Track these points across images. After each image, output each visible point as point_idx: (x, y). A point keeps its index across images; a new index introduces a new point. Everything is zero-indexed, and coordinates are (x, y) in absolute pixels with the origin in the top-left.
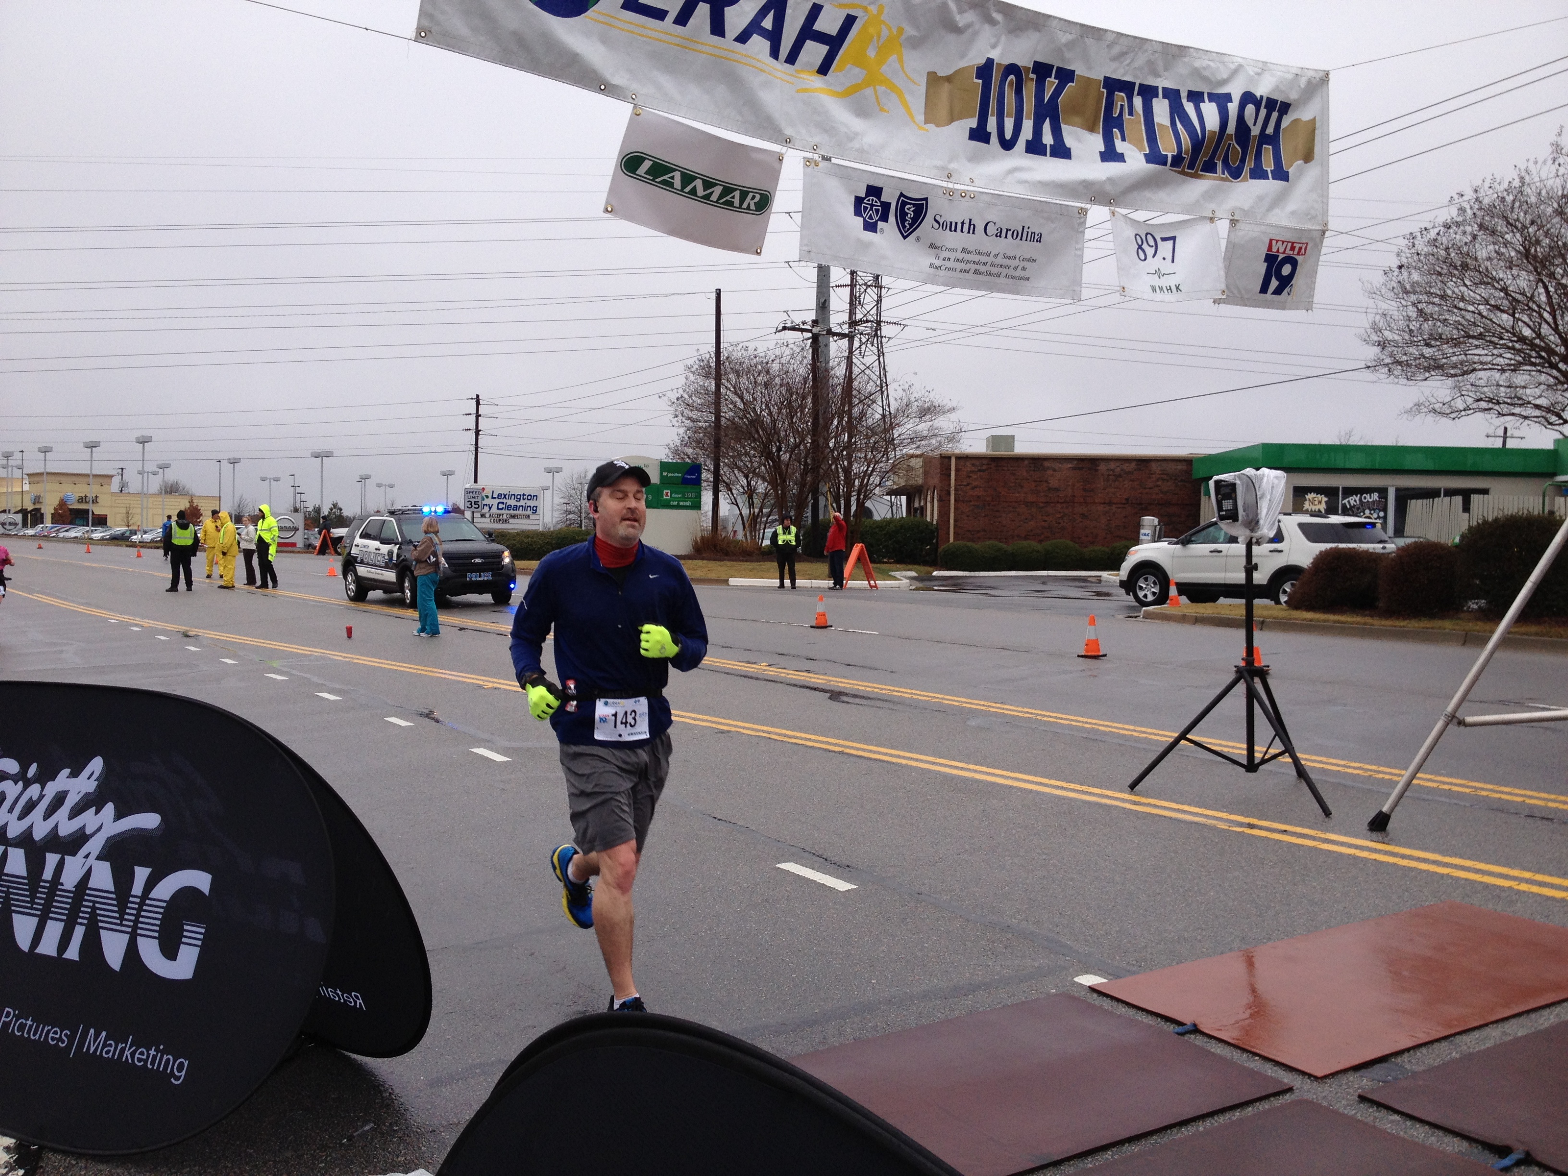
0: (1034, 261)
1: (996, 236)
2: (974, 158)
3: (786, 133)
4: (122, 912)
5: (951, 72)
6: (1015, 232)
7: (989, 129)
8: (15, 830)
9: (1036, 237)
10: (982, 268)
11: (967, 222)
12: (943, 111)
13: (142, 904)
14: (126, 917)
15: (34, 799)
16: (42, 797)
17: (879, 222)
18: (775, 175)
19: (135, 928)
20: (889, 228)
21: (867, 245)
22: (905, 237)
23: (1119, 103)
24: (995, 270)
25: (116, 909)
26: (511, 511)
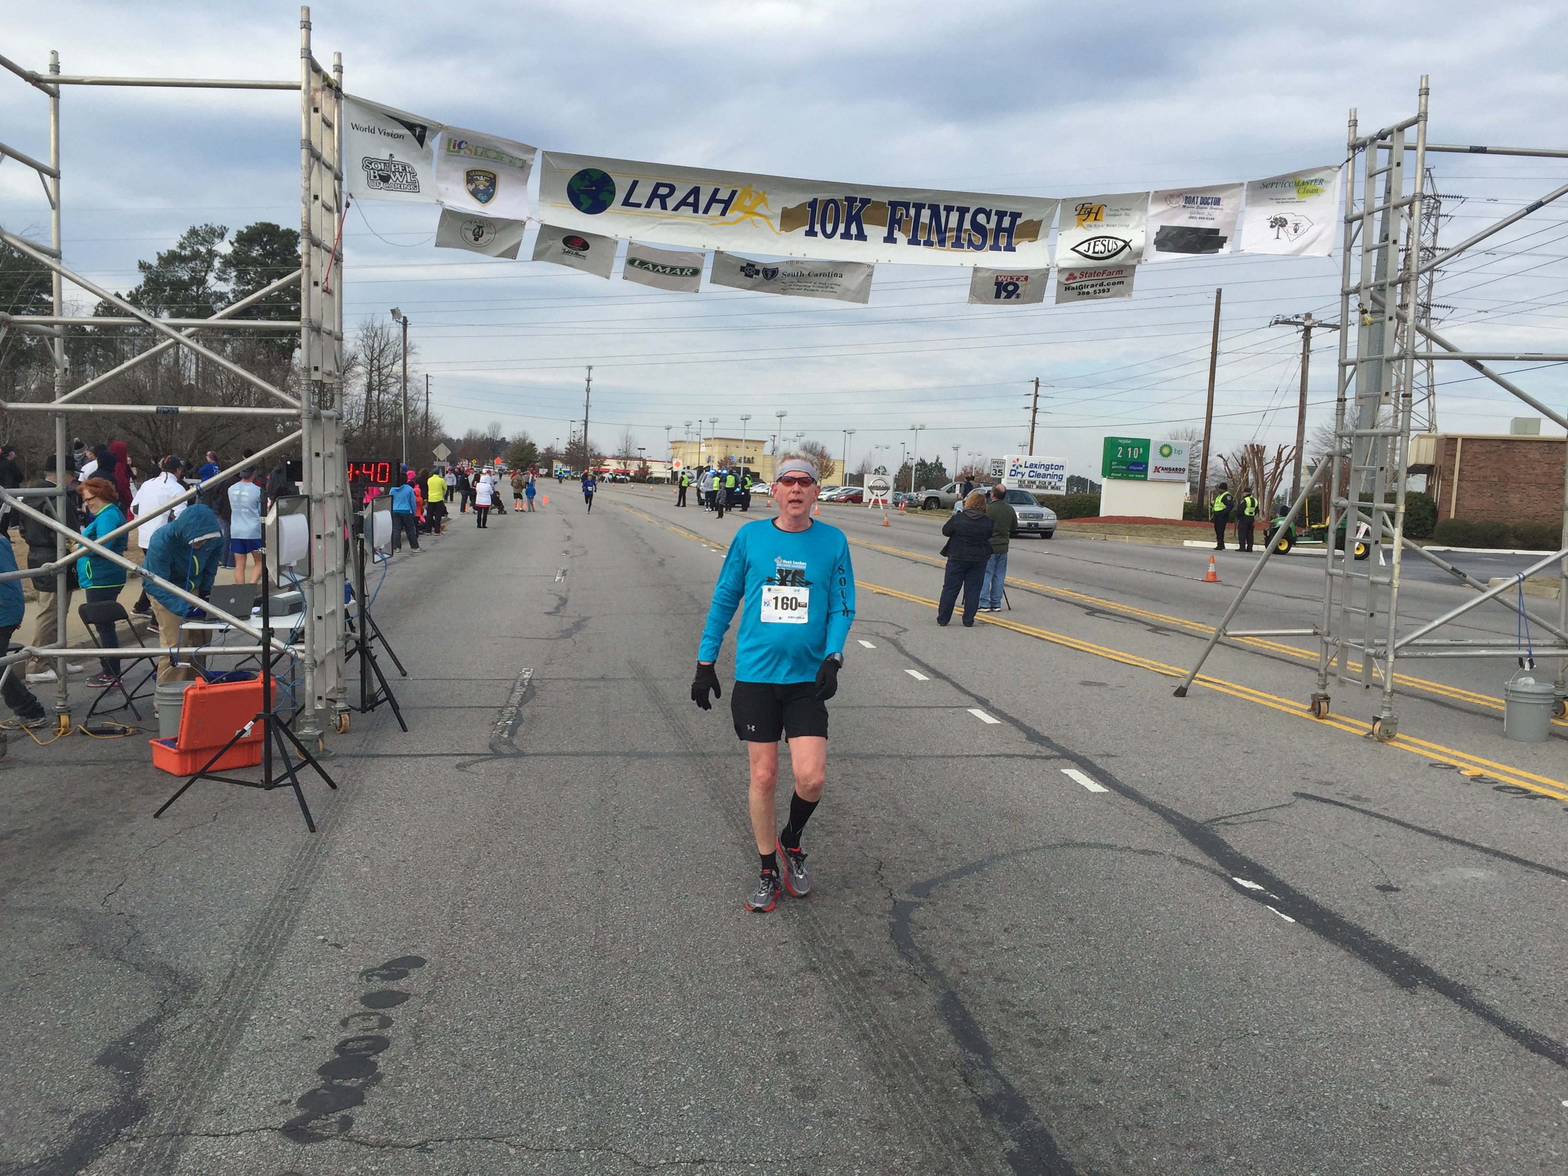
5: (795, 207)
7: (816, 231)
23: (901, 212)
26: (1041, 479)
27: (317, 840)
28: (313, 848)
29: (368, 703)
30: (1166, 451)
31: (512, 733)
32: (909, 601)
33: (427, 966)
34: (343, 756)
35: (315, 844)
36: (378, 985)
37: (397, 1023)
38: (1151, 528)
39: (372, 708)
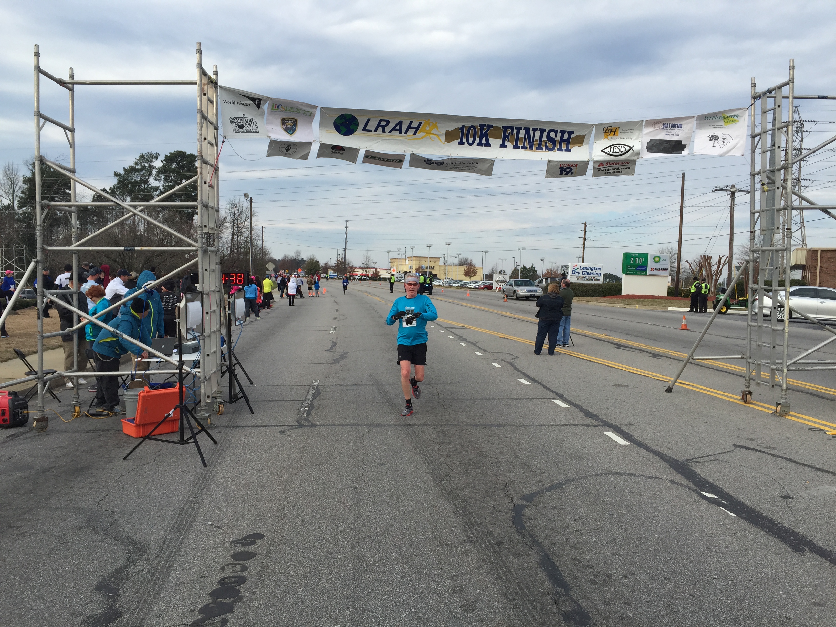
26: (589, 275)
27: (208, 471)
28: (205, 476)
29: (233, 399)
30: (657, 259)
31: (309, 413)
32: (518, 342)
33: (265, 538)
34: (221, 427)
35: (207, 474)
36: (240, 549)
37: (250, 569)
38: (651, 301)
39: (235, 402)
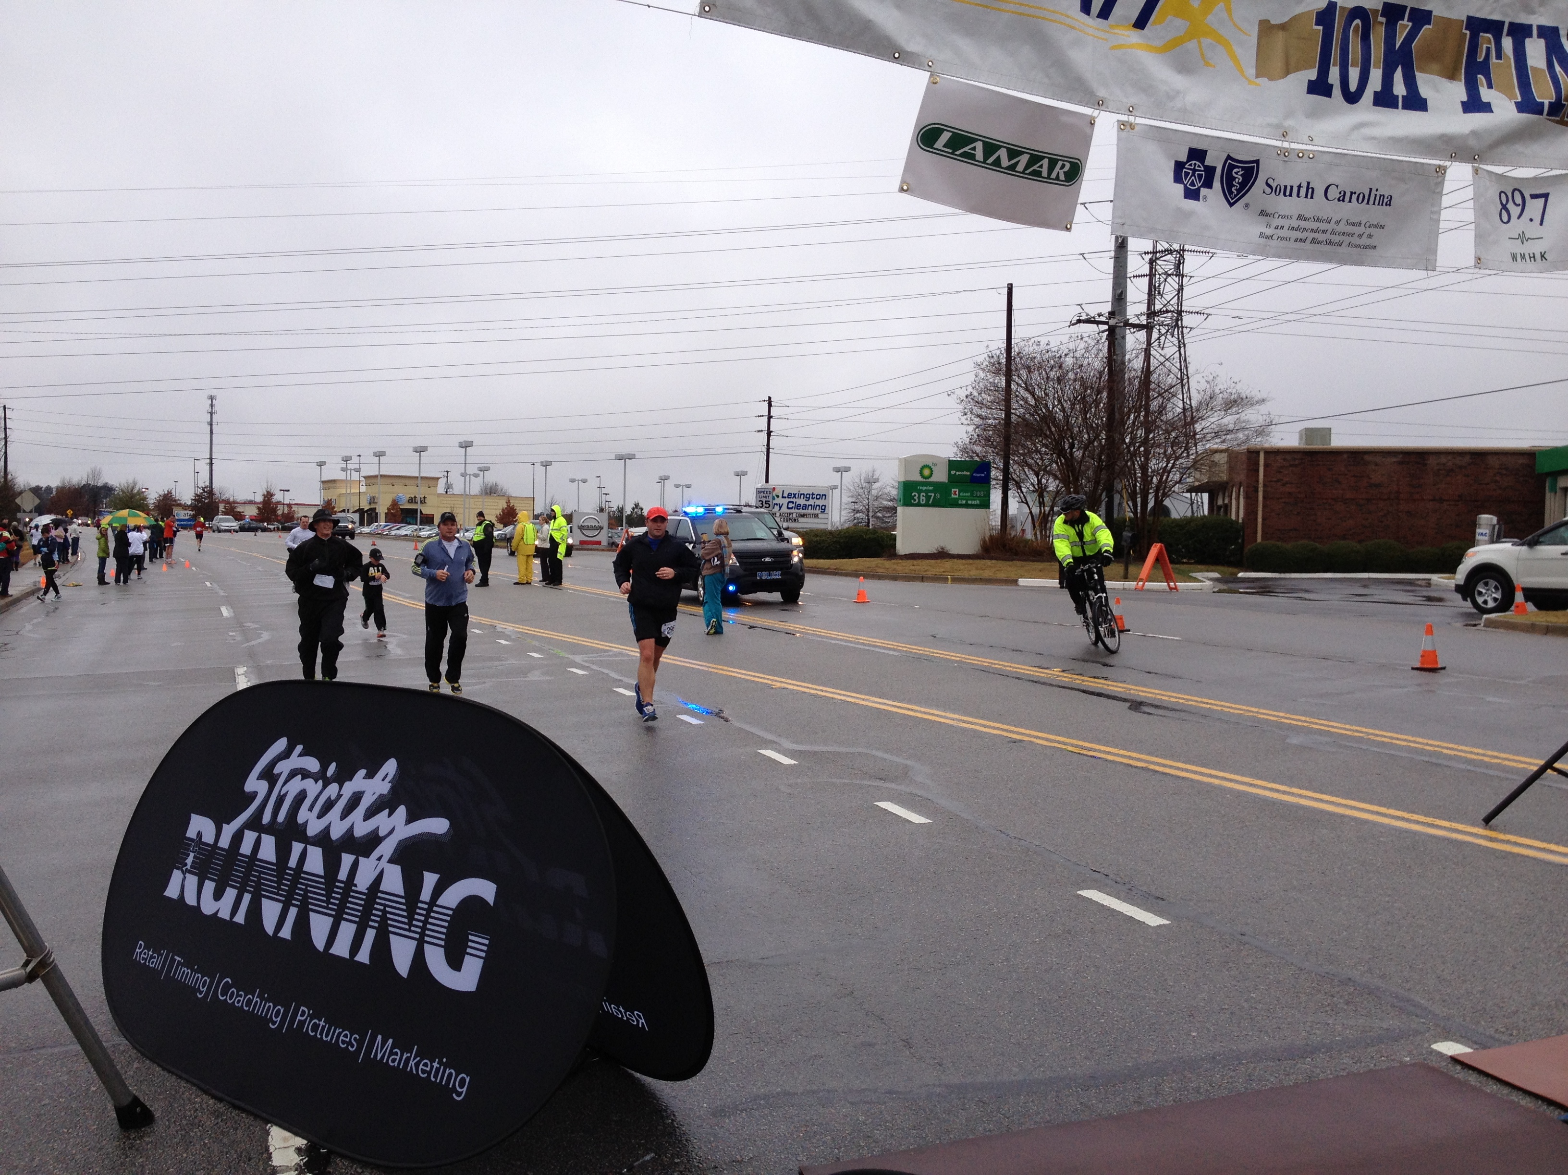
0: (1382, 227)
1: (1339, 200)
2: (1313, 114)
3: (1098, 94)
4: (411, 918)
5: (1286, 19)
6: (1361, 196)
7: (1330, 81)
8: (314, 828)
9: (1386, 200)
10: (1321, 237)
11: (1304, 185)
12: (1278, 63)
13: (429, 910)
14: (414, 922)
15: (333, 798)
16: (339, 796)
17: (1202, 189)
18: (1086, 141)
19: (422, 934)
20: (1214, 195)
21: (1187, 215)
22: (1231, 205)
23: (1485, 46)
24: (1336, 238)
25: (405, 914)
26: (801, 511)
